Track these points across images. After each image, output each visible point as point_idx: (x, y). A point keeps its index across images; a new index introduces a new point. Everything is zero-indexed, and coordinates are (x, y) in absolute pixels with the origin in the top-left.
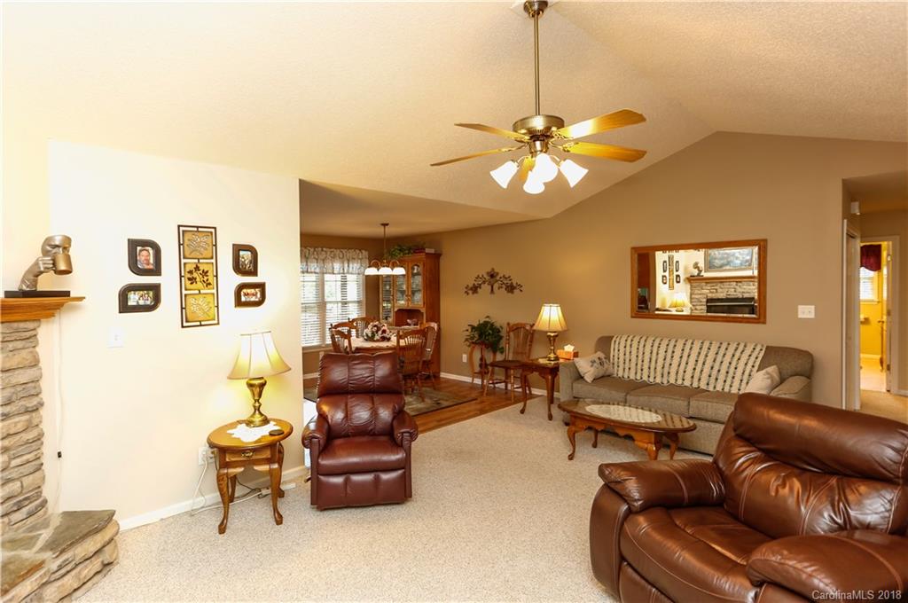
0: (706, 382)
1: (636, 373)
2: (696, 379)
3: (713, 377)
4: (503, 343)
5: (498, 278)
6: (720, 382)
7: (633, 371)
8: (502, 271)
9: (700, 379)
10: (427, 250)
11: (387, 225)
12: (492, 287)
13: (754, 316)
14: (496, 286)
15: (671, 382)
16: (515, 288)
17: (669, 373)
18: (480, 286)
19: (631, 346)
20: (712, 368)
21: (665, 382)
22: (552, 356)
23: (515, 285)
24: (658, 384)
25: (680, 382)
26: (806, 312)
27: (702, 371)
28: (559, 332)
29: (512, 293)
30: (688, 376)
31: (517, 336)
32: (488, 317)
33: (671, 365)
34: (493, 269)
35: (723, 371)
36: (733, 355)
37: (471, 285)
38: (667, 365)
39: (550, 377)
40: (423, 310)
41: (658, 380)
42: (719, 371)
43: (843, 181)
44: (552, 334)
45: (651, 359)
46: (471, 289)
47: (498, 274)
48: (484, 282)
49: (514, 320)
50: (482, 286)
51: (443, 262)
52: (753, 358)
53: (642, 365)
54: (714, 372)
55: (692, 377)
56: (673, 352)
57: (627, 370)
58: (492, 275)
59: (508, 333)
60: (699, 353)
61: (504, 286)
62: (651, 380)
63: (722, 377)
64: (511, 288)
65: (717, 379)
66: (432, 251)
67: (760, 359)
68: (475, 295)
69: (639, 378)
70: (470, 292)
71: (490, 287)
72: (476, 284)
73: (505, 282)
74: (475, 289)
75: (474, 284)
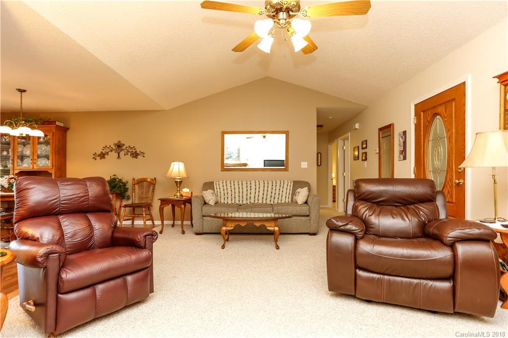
0: (269, 200)
1: (232, 200)
2: (265, 199)
3: (273, 197)
4: (129, 193)
5: (124, 148)
6: (276, 199)
7: (230, 199)
8: (127, 143)
9: (266, 199)
10: (57, 123)
11: (25, 91)
12: (119, 154)
13: (283, 167)
14: (122, 153)
15: (252, 202)
16: (138, 155)
17: (250, 198)
18: (107, 153)
19: (226, 185)
20: (272, 193)
21: (248, 203)
22: (178, 194)
23: (138, 152)
24: (244, 204)
25: (256, 201)
26: (304, 165)
27: (267, 195)
28: (184, 178)
29: (137, 158)
30: (260, 198)
31: (141, 188)
32: (115, 175)
33: (251, 193)
34: (119, 142)
35: (277, 194)
36: (280, 186)
37: (99, 153)
38: (249, 194)
39: (183, 206)
40: (53, 172)
41: (245, 202)
42: (275, 194)
43: (317, 109)
44: (179, 180)
45: (239, 191)
46: (99, 155)
47: (124, 145)
48: (111, 151)
49: (139, 176)
50: (110, 153)
51: (70, 135)
52: (289, 186)
53: (235, 195)
54: (273, 194)
55: (263, 198)
56: (251, 187)
57: (226, 199)
58: (119, 146)
59: (134, 185)
60: (264, 186)
61: (129, 153)
62: (241, 202)
63: (277, 196)
64: (135, 155)
65: (274, 198)
66: (62, 125)
67: (292, 186)
68: (103, 160)
69: (233, 202)
70: (98, 158)
71: (117, 154)
72: (104, 152)
73: (130, 151)
74: (102, 156)
75: (102, 152)
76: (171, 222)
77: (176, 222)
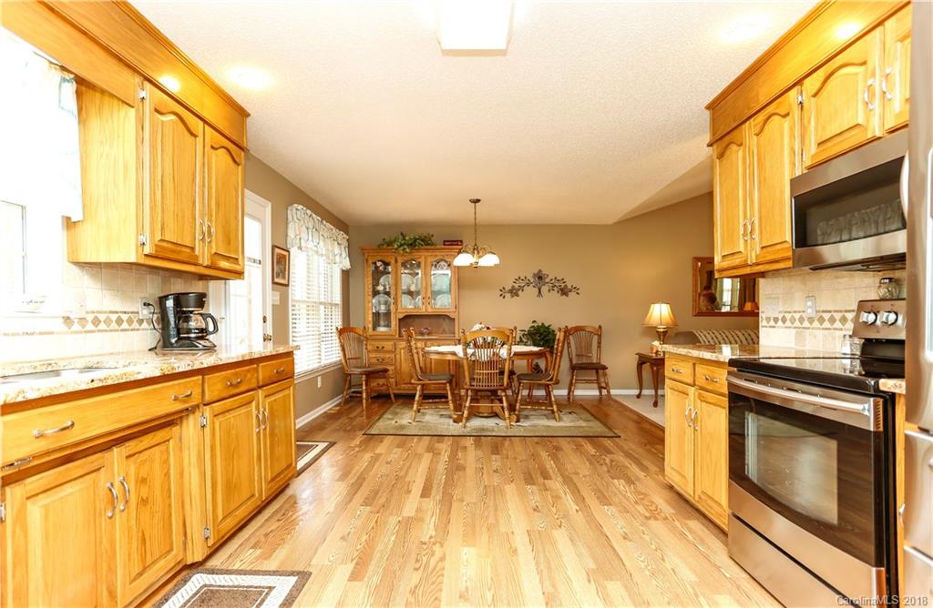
5: (547, 280)
8: (552, 273)
11: (478, 201)
12: (540, 289)
14: (545, 289)
16: (569, 291)
18: (521, 288)
23: (569, 287)
29: (567, 296)
31: (578, 339)
32: (534, 322)
34: (540, 271)
37: (508, 288)
44: (662, 330)
46: (509, 292)
47: (547, 276)
48: (528, 284)
50: (525, 288)
58: (540, 277)
59: (567, 336)
61: (556, 289)
64: (564, 292)
68: (516, 298)
70: (508, 295)
71: (537, 290)
72: (516, 286)
73: (557, 285)
74: (514, 292)
75: (513, 286)
76: (636, 392)
77: (645, 392)
